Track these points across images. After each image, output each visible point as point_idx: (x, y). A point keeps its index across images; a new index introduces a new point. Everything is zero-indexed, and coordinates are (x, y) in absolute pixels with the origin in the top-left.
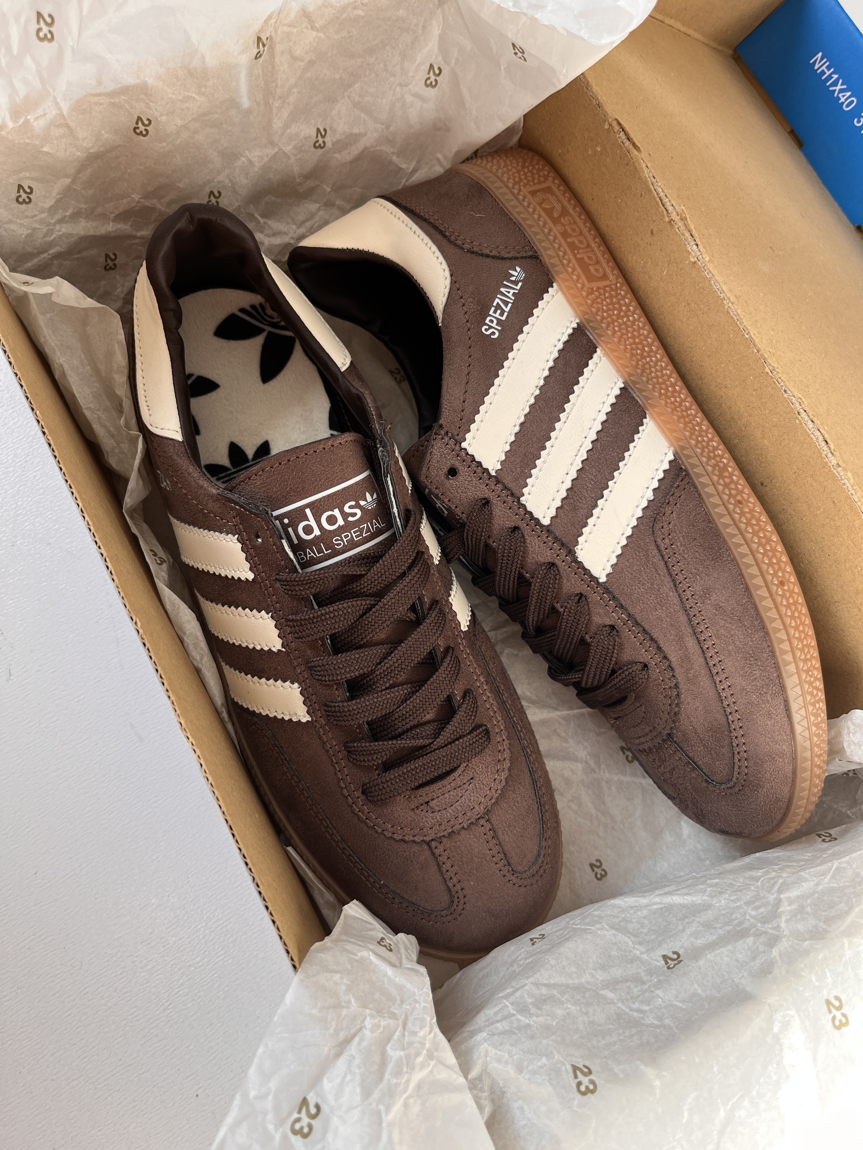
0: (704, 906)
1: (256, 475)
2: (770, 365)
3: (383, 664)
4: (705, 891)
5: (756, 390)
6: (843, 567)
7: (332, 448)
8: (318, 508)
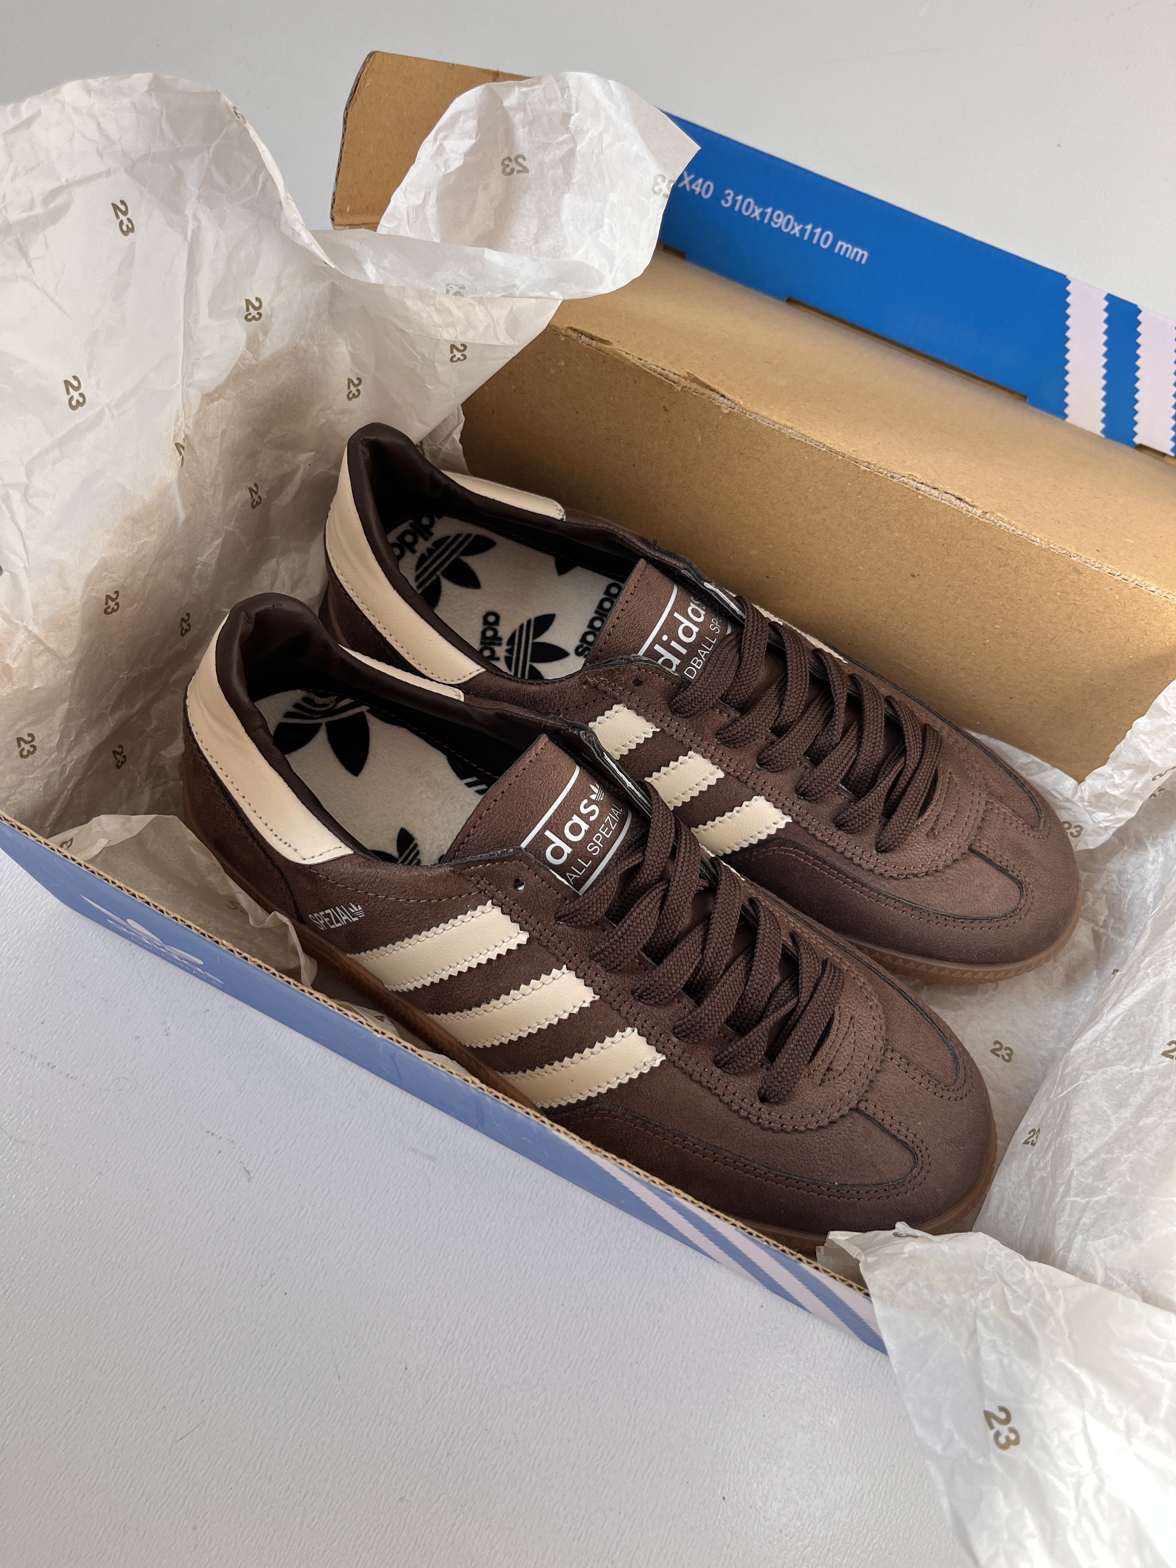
0: (1158, 987)
1: (474, 827)
2: (863, 462)
3: (707, 947)
4: (1148, 975)
5: (860, 493)
6: (1041, 602)
7: (538, 757)
8: (556, 825)
